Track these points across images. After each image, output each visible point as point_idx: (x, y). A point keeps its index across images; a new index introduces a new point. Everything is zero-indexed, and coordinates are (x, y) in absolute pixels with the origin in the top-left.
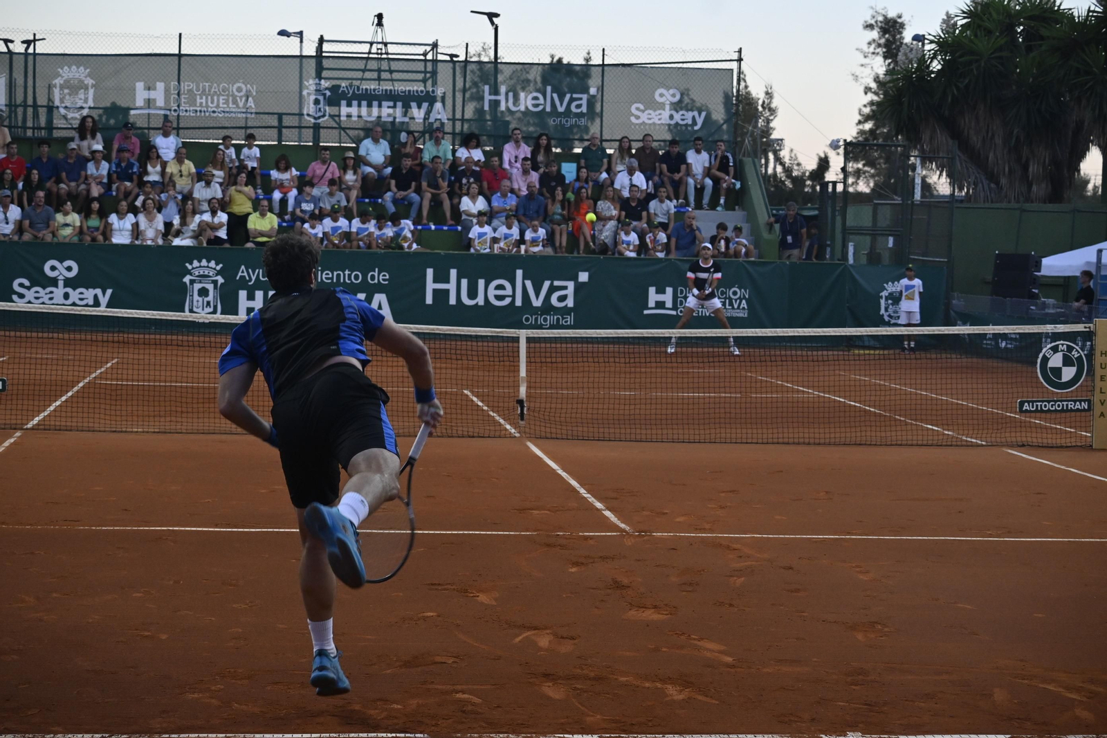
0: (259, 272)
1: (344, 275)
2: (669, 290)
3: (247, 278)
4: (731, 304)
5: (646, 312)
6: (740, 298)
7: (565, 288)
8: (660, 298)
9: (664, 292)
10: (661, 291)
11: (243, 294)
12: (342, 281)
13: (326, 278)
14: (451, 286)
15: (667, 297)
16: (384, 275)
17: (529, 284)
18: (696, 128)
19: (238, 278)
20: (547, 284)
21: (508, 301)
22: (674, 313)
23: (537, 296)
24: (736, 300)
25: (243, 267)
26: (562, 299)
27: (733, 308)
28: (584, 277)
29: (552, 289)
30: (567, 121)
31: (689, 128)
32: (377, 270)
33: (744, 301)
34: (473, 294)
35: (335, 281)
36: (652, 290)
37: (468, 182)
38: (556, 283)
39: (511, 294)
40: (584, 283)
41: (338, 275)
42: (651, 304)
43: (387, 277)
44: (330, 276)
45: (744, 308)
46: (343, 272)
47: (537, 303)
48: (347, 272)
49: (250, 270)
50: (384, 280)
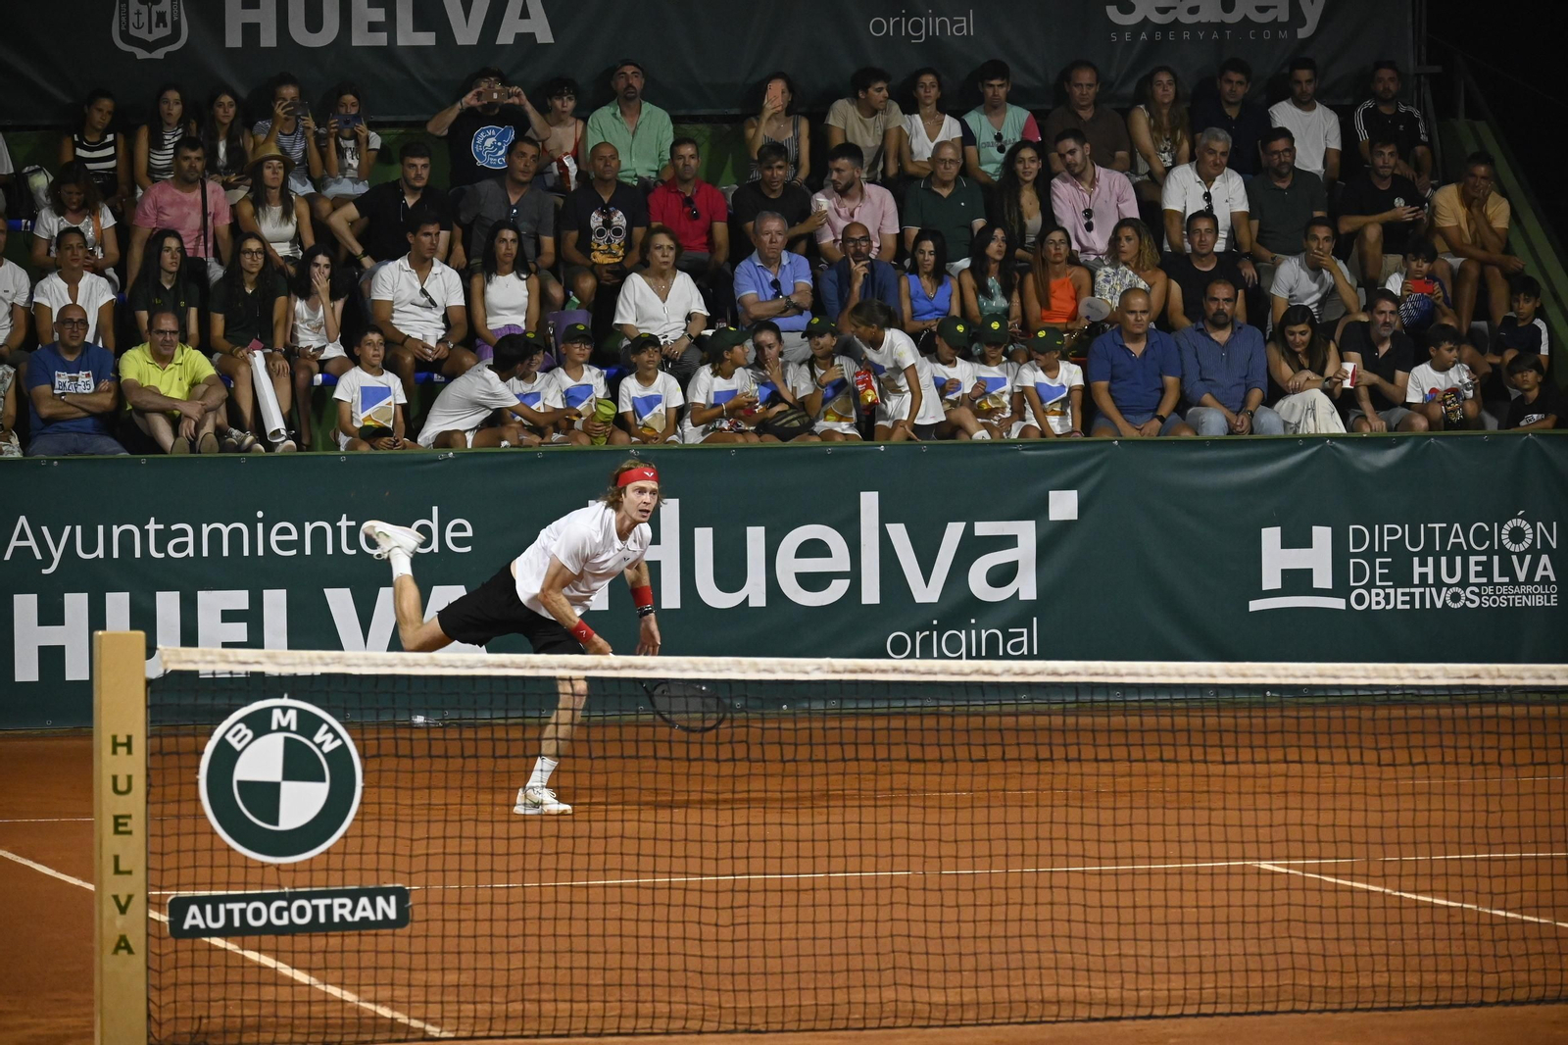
0: (73, 533)
1: (337, 531)
2: (1322, 535)
3: (39, 556)
4: (1507, 569)
5: (1255, 605)
6: (1532, 549)
7: (1010, 542)
8: (1297, 559)
9: (1307, 543)
10: (1295, 538)
11: (26, 606)
12: (330, 551)
13: (281, 545)
14: (668, 554)
15: (1318, 557)
16: (459, 528)
17: (898, 533)
18: (1303, 33)
19: (7, 557)
20: (954, 532)
21: (838, 589)
22: (1339, 604)
23: (926, 574)
24: (1521, 556)
25: (23, 519)
26: (1002, 576)
27: (1514, 581)
28: (1064, 505)
29: (972, 548)
30: (917, 27)
31: (1283, 35)
32: (435, 509)
33: (1545, 559)
34: (730, 575)
35: (308, 551)
36: (1271, 536)
37: (607, 224)
38: (983, 529)
39: (847, 568)
40: (1066, 524)
41: (318, 534)
42: (1271, 580)
43: (469, 533)
44: (294, 536)
45: (1545, 580)
46: (334, 521)
47: (926, 592)
48: (344, 523)
49: (45, 529)
50: (455, 540)
